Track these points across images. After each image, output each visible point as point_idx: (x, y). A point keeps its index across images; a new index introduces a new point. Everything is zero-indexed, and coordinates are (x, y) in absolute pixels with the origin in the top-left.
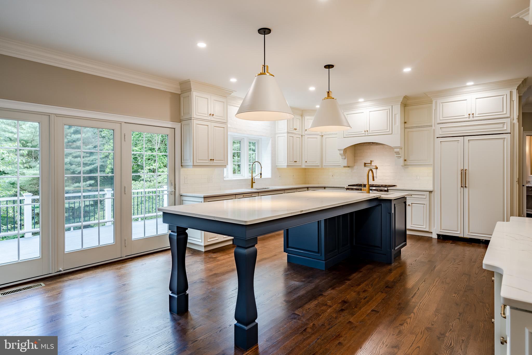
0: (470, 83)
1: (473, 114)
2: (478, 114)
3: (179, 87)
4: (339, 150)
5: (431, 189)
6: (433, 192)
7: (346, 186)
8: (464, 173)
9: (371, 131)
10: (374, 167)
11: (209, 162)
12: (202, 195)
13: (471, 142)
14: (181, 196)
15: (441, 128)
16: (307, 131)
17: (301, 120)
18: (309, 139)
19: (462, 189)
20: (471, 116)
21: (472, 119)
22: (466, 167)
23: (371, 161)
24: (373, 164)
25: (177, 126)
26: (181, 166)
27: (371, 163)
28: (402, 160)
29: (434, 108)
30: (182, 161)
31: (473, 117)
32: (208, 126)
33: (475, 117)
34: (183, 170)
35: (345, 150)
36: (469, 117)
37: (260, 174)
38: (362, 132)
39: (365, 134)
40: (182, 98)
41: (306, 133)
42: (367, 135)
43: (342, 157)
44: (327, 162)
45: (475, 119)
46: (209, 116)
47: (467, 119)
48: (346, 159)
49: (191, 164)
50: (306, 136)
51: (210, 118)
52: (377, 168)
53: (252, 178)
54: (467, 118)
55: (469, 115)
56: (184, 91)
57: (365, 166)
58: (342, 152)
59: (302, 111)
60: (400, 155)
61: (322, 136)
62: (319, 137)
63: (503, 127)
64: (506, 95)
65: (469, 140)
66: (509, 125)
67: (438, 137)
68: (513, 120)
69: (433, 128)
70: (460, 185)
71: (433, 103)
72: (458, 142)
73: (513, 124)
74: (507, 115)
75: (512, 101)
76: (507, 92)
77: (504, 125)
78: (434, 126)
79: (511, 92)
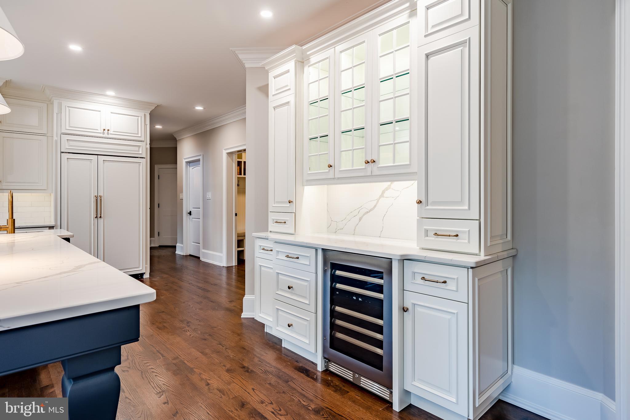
0: (111, 93)
1: (108, 130)
2: (114, 131)
5: (53, 223)
8: (98, 200)
13: (106, 163)
15: (67, 140)
19: (96, 220)
20: (106, 131)
21: (107, 136)
22: (101, 194)
29: (56, 110)
31: (108, 134)
33: (110, 134)
36: (104, 133)
45: (110, 136)
47: (101, 135)
54: (101, 133)
55: (104, 130)
63: (139, 151)
64: (140, 117)
65: (103, 160)
66: (144, 150)
67: (63, 152)
68: (147, 144)
69: (55, 138)
70: (93, 215)
71: (52, 104)
72: (90, 162)
73: (147, 149)
74: (142, 139)
75: (145, 124)
76: (141, 114)
77: (139, 148)
78: (57, 136)
79: (145, 115)
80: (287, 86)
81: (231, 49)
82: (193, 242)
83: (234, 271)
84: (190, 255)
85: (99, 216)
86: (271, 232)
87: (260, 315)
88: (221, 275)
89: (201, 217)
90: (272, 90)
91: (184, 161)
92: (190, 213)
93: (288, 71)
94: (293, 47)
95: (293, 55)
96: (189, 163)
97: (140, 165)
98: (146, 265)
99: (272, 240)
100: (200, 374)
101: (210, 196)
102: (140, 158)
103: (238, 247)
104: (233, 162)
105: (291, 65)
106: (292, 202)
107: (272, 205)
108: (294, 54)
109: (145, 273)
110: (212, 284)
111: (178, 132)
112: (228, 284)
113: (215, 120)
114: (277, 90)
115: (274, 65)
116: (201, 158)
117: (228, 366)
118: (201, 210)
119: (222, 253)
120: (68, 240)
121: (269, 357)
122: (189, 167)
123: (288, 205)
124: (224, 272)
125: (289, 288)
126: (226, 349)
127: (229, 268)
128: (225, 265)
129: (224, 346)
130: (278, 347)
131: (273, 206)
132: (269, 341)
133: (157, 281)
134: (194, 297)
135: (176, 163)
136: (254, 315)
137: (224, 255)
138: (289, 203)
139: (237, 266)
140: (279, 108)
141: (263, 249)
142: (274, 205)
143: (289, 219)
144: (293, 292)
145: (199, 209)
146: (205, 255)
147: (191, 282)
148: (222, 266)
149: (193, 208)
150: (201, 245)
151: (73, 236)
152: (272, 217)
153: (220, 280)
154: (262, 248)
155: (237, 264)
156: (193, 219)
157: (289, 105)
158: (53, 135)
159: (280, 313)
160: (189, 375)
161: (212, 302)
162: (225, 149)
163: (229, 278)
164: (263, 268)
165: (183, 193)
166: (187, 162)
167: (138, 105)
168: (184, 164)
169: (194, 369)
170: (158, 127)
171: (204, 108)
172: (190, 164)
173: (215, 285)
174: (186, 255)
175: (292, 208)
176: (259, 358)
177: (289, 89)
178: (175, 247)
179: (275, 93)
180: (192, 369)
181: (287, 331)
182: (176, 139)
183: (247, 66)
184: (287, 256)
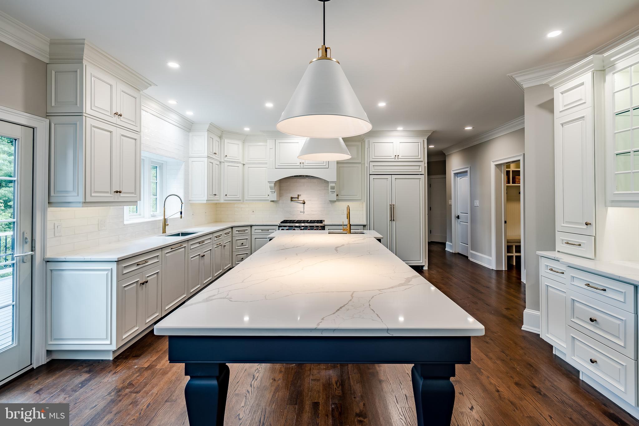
0: (400, 128)
1: (398, 156)
2: (402, 156)
3: (47, 49)
4: (269, 182)
5: (365, 223)
6: (366, 226)
7: (278, 223)
8: (392, 208)
9: (307, 163)
10: (302, 202)
11: (112, 197)
12: (115, 257)
13: (397, 180)
14: (48, 261)
15: (373, 166)
16: (228, 157)
17: (219, 142)
18: (229, 167)
19: (391, 222)
20: (397, 157)
21: (398, 160)
22: (394, 203)
23: (298, 195)
24: (300, 198)
25: (41, 125)
26: (48, 203)
27: (298, 198)
28: (335, 194)
29: (366, 146)
30: (52, 194)
31: (398, 158)
32: (111, 132)
33: (400, 158)
34: (51, 210)
35: (276, 182)
36: (395, 158)
37: (180, 213)
38: (297, 164)
39: (300, 166)
40: (53, 73)
41: (226, 159)
42: (302, 167)
43: (271, 190)
44: (250, 196)
46: (113, 116)
47: (394, 160)
48: (276, 193)
49: (81, 199)
50: (226, 164)
51: (115, 119)
52: (304, 203)
53: (165, 219)
54: (393, 158)
55: (396, 156)
56: (59, 59)
57: (292, 200)
58: (273, 185)
59: (222, 131)
60: (334, 190)
61: (242, 165)
62: (241, 166)
63: (419, 169)
64: (420, 143)
65: (395, 178)
66: (423, 168)
67: (371, 175)
68: (425, 164)
69: (366, 165)
70: (389, 219)
71: (365, 142)
72: (387, 180)
73: (425, 167)
74: (422, 160)
75: (424, 148)
76: (420, 140)
77: (420, 167)
78: (367, 164)
79: (423, 141)
80: (581, 100)
81: (507, 75)
82: (461, 243)
83: (504, 276)
84: (459, 254)
85: (393, 219)
86: (559, 252)
87: (547, 335)
88: (491, 278)
89: (469, 221)
90: (558, 106)
91: (452, 173)
92: (458, 217)
93: (582, 84)
94: (591, 57)
95: (588, 67)
96: (456, 174)
97: (420, 180)
98: (425, 259)
99: (564, 263)
100: (488, 377)
101: (478, 204)
102: (420, 174)
103: (508, 252)
104: (502, 172)
105: (587, 77)
106: (590, 224)
107: (560, 224)
108: (592, 64)
109: (424, 266)
110: (484, 286)
111: (447, 149)
112: (499, 288)
113: (483, 135)
114: (565, 106)
115: (562, 80)
116: (468, 169)
117: (517, 379)
118: (469, 215)
119: (491, 256)
120: (379, 240)
121: (564, 385)
122: (456, 177)
123: (585, 227)
124: (494, 275)
125: (591, 320)
126: (511, 359)
127: (498, 272)
128: (494, 268)
129: (508, 356)
130: (575, 377)
131: (561, 226)
132: (561, 366)
133: (434, 274)
134: (469, 296)
135: (445, 174)
136: (539, 332)
137: (493, 258)
138: (587, 225)
139: (507, 272)
140: (568, 124)
141: (551, 270)
142: (563, 225)
143: (585, 242)
144: (597, 326)
145: (467, 215)
146: (474, 256)
147: (463, 280)
148: (491, 268)
149: (461, 213)
150: (469, 246)
151: (383, 238)
152: (559, 237)
153: (490, 282)
154: (549, 268)
155: (506, 269)
156: (461, 223)
157: (584, 120)
158: (365, 163)
159: (577, 343)
160: (478, 374)
161: (487, 304)
162: (493, 162)
163: (499, 282)
164: (550, 289)
165: (451, 200)
166: (455, 174)
167: (419, 133)
168: (452, 175)
169: (481, 370)
170: (431, 146)
171: (473, 128)
172: (458, 175)
173: (488, 288)
174: (455, 253)
175: (591, 230)
176: (552, 383)
177: (585, 103)
178: (444, 244)
179: (563, 110)
180: (479, 369)
181: (590, 367)
182: (444, 154)
183: (525, 86)
184: (588, 285)
